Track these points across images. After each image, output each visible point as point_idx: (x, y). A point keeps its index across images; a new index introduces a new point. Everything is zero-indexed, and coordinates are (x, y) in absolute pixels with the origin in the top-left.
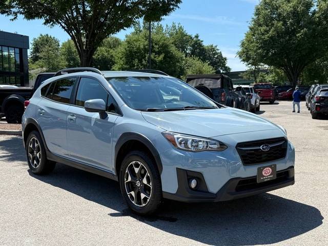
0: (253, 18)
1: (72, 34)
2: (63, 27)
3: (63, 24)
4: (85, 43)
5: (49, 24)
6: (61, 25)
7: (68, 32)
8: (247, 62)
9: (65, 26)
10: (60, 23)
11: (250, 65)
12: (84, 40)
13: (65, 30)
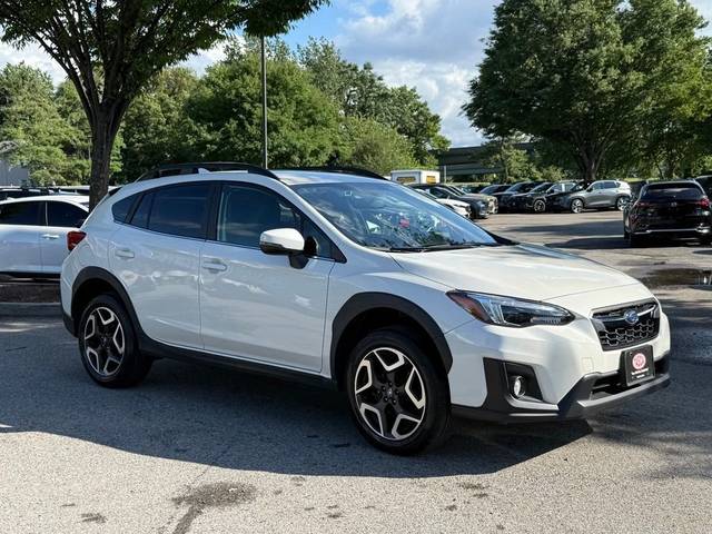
0: (493, 32)
1: (70, 65)
2: (49, 50)
3: (48, 43)
4: (102, 89)
5: (13, 41)
6: (43, 44)
7: (60, 62)
8: (485, 127)
9: (54, 46)
10: (41, 40)
11: (491, 135)
12: (99, 79)
13: (54, 56)
